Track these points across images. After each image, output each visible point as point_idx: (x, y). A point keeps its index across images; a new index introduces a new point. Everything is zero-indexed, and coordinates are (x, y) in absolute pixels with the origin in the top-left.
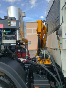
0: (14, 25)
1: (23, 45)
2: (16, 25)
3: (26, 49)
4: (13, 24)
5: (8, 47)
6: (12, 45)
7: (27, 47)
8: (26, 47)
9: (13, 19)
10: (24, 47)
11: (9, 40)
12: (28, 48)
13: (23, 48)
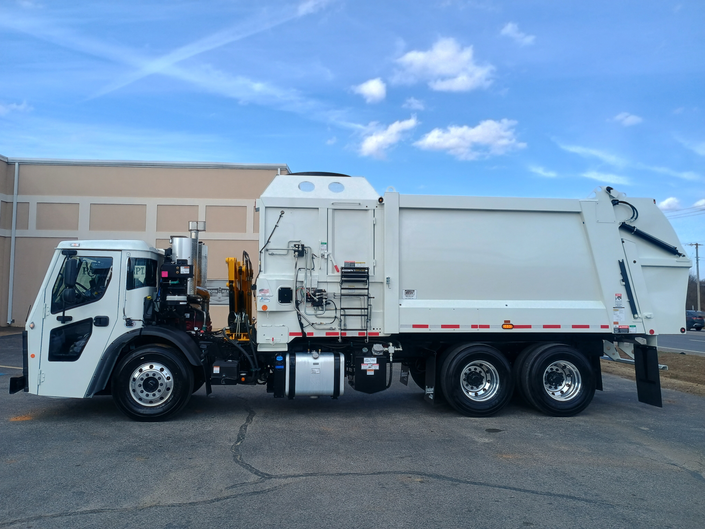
0: (185, 273)
1: (198, 303)
2: (188, 273)
3: (204, 313)
4: (184, 270)
5: (173, 308)
6: (181, 303)
7: (206, 308)
8: (203, 309)
9: (183, 263)
10: (200, 308)
11: (177, 296)
12: (210, 311)
13: (198, 311)
